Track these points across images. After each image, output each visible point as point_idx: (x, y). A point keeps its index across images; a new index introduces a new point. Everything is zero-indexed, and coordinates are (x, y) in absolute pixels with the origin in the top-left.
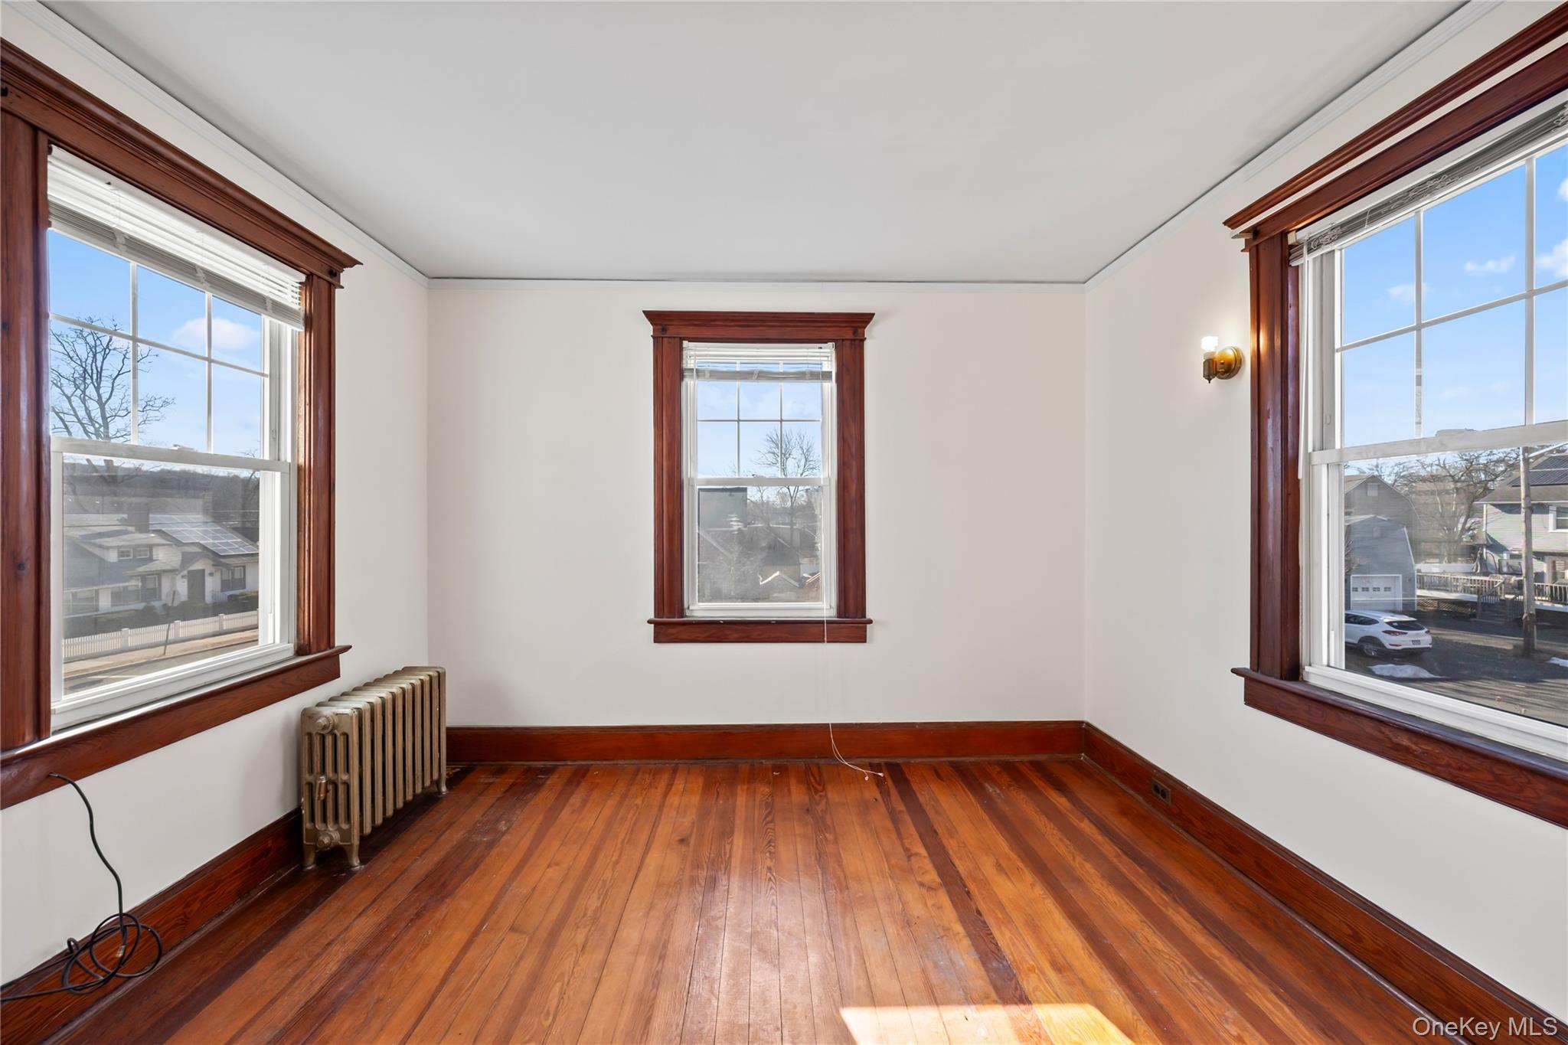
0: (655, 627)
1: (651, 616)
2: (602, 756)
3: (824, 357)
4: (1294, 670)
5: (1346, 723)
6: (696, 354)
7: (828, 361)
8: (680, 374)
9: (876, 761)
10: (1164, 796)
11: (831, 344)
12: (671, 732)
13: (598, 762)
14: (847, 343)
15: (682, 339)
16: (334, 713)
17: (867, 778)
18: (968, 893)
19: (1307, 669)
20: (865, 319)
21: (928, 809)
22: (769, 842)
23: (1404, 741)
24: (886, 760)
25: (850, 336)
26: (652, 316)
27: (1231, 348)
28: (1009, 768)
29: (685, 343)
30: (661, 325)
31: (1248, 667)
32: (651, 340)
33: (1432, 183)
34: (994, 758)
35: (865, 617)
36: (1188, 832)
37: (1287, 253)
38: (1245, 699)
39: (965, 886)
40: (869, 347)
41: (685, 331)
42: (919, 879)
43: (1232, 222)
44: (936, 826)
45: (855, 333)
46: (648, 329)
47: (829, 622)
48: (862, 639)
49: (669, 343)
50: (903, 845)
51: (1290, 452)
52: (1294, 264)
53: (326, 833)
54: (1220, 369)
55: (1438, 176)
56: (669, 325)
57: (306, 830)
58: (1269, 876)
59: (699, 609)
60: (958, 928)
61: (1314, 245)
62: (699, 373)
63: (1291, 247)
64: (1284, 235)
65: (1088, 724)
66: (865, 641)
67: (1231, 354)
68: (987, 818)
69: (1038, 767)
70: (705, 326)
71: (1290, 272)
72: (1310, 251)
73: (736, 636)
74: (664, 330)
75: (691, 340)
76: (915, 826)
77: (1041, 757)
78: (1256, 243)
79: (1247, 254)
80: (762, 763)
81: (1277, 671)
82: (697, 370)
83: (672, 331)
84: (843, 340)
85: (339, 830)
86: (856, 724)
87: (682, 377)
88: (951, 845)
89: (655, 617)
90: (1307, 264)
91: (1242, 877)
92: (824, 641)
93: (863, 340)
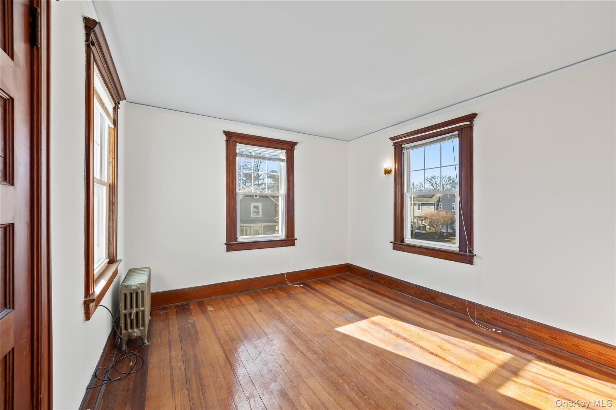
0: (227, 246)
1: (225, 242)
2: (206, 296)
3: (282, 154)
4: (403, 241)
5: (414, 249)
6: (241, 148)
7: (282, 155)
8: (235, 155)
9: (298, 283)
10: (373, 276)
11: (284, 151)
12: (232, 283)
13: (205, 299)
14: (290, 151)
15: (237, 142)
16: (138, 284)
17: (299, 287)
18: (343, 304)
19: (405, 240)
20: (295, 144)
21: (320, 291)
22: (286, 306)
23: (424, 251)
24: (300, 282)
25: (290, 149)
26: (226, 133)
27: (390, 167)
28: (333, 279)
29: (237, 144)
30: (229, 136)
31: (393, 241)
32: (225, 141)
33: (428, 143)
34: (328, 277)
35: (294, 238)
36: (379, 284)
37: (402, 149)
38: (393, 248)
39: (341, 303)
40: (296, 152)
41: (237, 140)
42: (330, 304)
43: (392, 139)
44: (326, 294)
45: (292, 147)
46: (224, 137)
47: (285, 240)
48: (293, 245)
49: (232, 143)
50: (321, 299)
51: (402, 192)
52: (403, 151)
53: (134, 332)
54: (387, 172)
55: (429, 142)
56: (231, 137)
57: (123, 333)
58: (398, 287)
59: (241, 239)
60: (346, 310)
61: (407, 149)
62: (243, 155)
63: (403, 148)
64: (401, 145)
65: (349, 264)
66: (294, 245)
67: (389, 169)
68: (336, 290)
69: (339, 277)
70: (245, 139)
71: (402, 153)
72: (407, 150)
73: (255, 247)
74: (230, 138)
75: (239, 143)
76: (321, 295)
77: (339, 275)
78: (395, 145)
79: (393, 146)
80: (264, 289)
81: (400, 241)
82: (242, 154)
83: (233, 139)
84: (288, 149)
85: (140, 330)
86: (292, 272)
87: (236, 156)
88: (332, 296)
89: (227, 242)
90: (405, 152)
91: (392, 290)
92: (283, 246)
93: (294, 150)
